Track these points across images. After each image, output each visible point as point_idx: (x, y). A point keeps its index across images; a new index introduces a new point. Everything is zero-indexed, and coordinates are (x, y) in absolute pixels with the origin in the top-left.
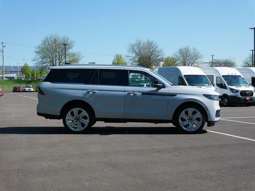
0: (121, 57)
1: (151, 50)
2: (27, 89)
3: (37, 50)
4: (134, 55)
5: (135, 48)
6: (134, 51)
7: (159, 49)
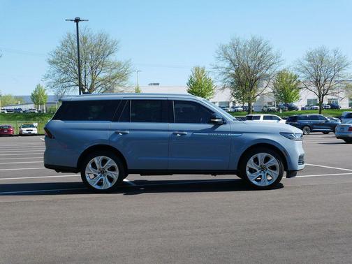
0: (203, 72)
1: (260, 54)
2: (25, 130)
3: (51, 59)
4: (227, 65)
5: (230, 51)
6: (228, 57)
7: (273, 51)
